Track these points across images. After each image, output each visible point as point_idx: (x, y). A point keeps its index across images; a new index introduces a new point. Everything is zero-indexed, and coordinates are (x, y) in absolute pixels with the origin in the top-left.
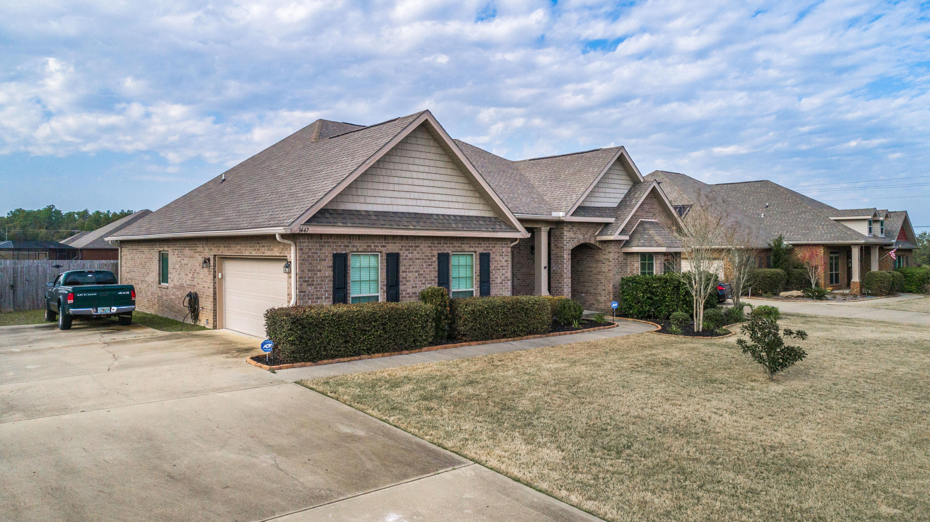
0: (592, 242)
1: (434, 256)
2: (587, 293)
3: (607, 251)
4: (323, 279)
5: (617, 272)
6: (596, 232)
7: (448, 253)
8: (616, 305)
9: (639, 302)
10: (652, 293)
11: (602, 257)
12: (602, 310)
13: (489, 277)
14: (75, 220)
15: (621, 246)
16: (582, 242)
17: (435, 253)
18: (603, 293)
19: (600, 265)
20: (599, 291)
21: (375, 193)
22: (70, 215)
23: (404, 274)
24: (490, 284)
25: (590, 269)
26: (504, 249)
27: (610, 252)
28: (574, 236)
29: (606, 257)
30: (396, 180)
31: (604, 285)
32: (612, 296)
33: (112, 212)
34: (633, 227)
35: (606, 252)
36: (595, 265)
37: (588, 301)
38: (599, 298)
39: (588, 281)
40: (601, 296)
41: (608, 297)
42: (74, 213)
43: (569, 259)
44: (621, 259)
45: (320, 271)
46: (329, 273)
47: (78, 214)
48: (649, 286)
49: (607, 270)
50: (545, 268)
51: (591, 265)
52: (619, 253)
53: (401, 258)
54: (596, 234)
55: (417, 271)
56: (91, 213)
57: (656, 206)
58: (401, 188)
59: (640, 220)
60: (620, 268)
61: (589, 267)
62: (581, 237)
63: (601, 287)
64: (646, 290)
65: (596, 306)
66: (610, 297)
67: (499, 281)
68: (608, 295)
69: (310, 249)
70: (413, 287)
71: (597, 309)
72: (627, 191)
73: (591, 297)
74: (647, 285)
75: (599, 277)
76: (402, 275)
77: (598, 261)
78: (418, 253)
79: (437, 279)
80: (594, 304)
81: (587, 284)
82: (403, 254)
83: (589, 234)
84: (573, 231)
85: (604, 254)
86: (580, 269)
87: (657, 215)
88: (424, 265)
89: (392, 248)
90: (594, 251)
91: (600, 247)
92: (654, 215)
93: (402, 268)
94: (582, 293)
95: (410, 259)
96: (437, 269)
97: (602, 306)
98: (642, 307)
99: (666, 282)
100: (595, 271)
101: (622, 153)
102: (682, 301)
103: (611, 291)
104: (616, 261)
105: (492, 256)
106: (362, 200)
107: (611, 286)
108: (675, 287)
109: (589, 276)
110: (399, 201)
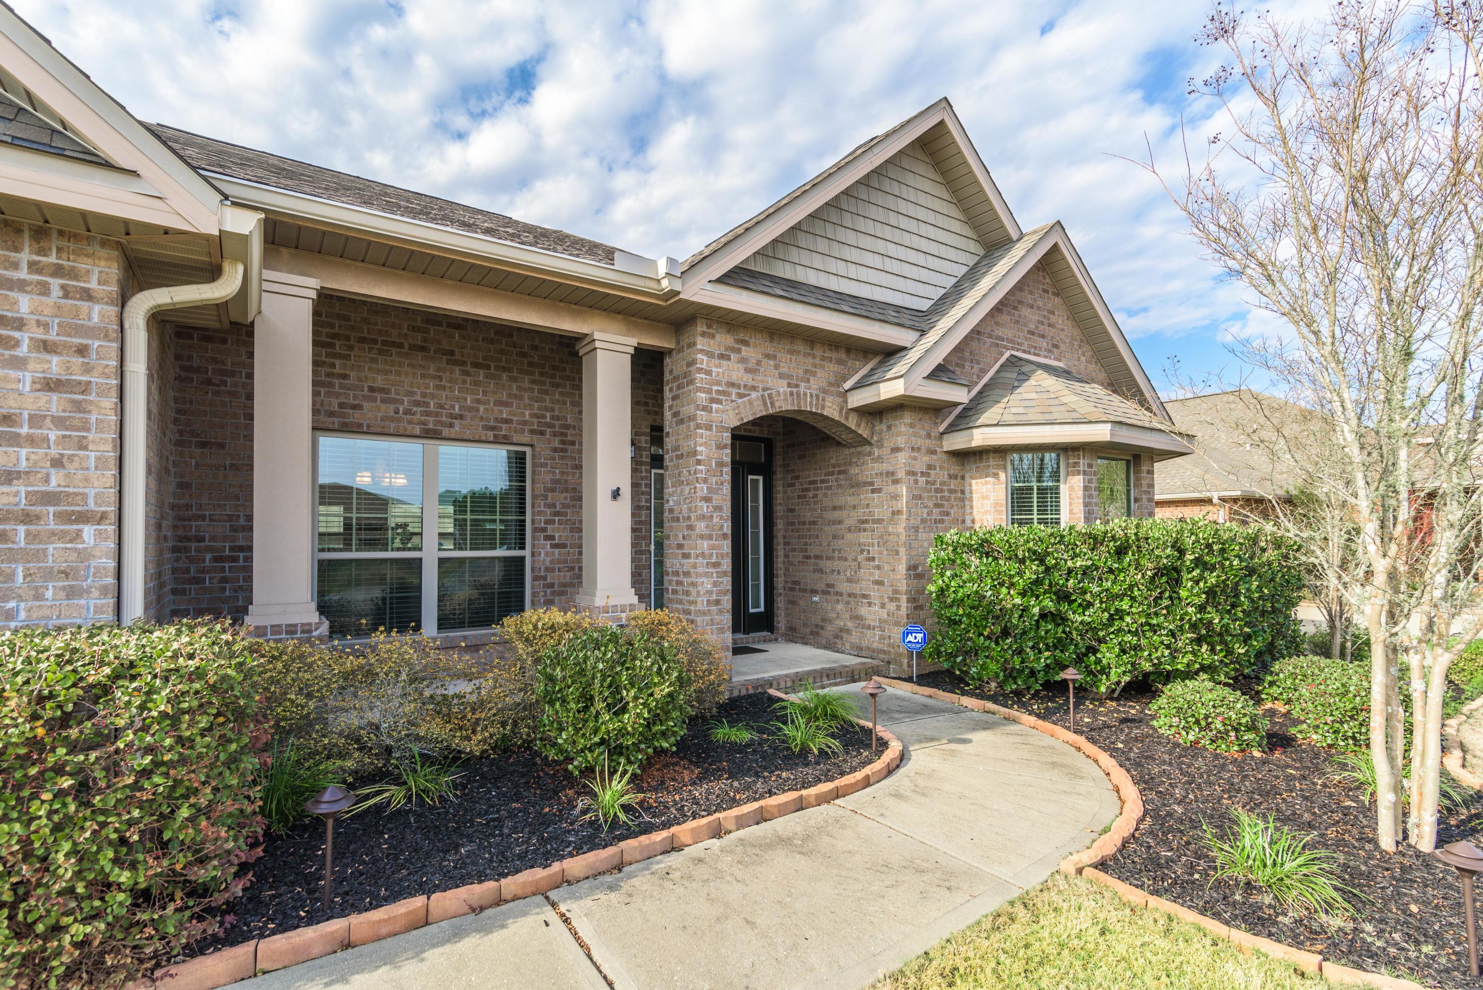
0: (831, 410)
2: (828, 593)
3: (888, 444)
5: (923, 521)
6: (845, 380)
8: (920, 636)
9: (1005, 633)
10: (1063, 596)
11: (870, 469)
12: (872, 653)
15: (942, 428)
16: (784, 405)
18: (874, 594)
19: (866, 496)
20: (864, 586)
25: (837, 515)
27: (896, 450)
28: (748, 379)
29: (885, 467)
31: (878, 567)
32: (904, 604)
34: (984, 371)
35: (886, 451)
36: (851, 500)
37: (830, 621)
38: (864, 611)
39: (830, 554)
40: (870, 604)
41: (892, 606)
43: (720, 464)
44: (940, 475)
48: (1048, 570)
49: (886, 515)
50: (616, 494)
51: (840, 501)
52: (933, 452)
54: (847, 385)
57: (1060, 319)
59: (1007, 354)
60: (937, 505)
61: (835, 508)
62: (782, 387)
63: (868, 574)
64: (1038, 582)
65: (854, 638)
66: (898, 608)
68: (891, 600)
71: (858, 651)
72: (965, 269)
73: (840, 607)
74: (1042, 562)
75: (864, 538)
77: (856, 485)
80: (848, 632)
81: (828, 563)
83: (815, 384)
84: (743, 360)
85: (880, 459)
86: (808, 516)
87: (1063, 347)
90: (847, 451)
91: (863, 431)
92: (1056, 346)
94: (814, 592)
97: (872, 639)
98: (1020, 652)
99: (1120, 552)
100: (851, 521)
101: (942, 123)
102: (1194, 627)
103: (903, 587)
104: (922, 480)
107: (902, 568)
108: (1159, 572)
109: (835, 537)
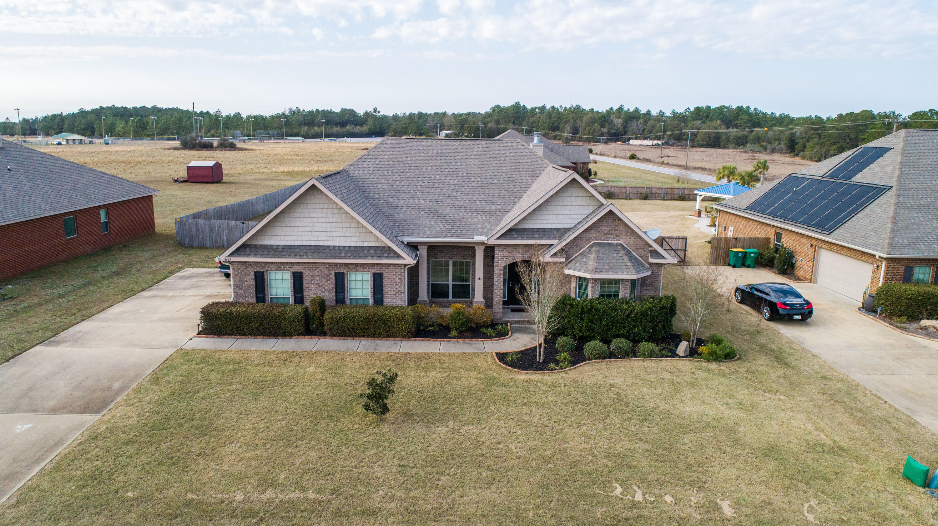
0: (533, 260)
1: (331, 274)
4: (249, 286)
6: (539, 251)
7: (343, 273)
13: (382, 290)
14: (536, 114)
16: (519, 260)
17: (333, 272)
21: (284, 233)
22: (533, 109)
23: (307, 285)
24: (383, 295)
26: (397, 270)
28: (509, 255)
30: (299, 224)
33: (564, 107)
42: (536, 108)
43: (501, 274)
45: (246, 281)
46: (253, 283)
47: (539, 108)
50: (479, 279)
53: (304, 276)
55: (317, 284)
56: (548, 107)
57: (621, 227)
58: (304, 229)
59: (593, 242)
62: (518, 255)
67: (392, 293)
69: (239, 269)
70: (314, 294)
72: (591, 212)
76: (305, 286)
78: (318, 272)
79: (334, 290)
82: (306, 273)
83: (529, 253)
87: (622, 236)
88: (324, 280)
89: (297, 269)
92: (617, 236)
93: (305, 282)
95: (311, 276)
96: (334, 282)
101: (574, 178)
105: (385, 275)
106: (275, 238)
110: (304, 238)
